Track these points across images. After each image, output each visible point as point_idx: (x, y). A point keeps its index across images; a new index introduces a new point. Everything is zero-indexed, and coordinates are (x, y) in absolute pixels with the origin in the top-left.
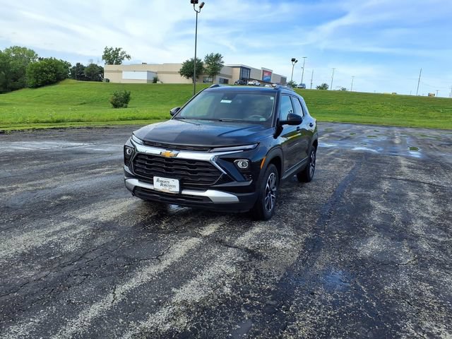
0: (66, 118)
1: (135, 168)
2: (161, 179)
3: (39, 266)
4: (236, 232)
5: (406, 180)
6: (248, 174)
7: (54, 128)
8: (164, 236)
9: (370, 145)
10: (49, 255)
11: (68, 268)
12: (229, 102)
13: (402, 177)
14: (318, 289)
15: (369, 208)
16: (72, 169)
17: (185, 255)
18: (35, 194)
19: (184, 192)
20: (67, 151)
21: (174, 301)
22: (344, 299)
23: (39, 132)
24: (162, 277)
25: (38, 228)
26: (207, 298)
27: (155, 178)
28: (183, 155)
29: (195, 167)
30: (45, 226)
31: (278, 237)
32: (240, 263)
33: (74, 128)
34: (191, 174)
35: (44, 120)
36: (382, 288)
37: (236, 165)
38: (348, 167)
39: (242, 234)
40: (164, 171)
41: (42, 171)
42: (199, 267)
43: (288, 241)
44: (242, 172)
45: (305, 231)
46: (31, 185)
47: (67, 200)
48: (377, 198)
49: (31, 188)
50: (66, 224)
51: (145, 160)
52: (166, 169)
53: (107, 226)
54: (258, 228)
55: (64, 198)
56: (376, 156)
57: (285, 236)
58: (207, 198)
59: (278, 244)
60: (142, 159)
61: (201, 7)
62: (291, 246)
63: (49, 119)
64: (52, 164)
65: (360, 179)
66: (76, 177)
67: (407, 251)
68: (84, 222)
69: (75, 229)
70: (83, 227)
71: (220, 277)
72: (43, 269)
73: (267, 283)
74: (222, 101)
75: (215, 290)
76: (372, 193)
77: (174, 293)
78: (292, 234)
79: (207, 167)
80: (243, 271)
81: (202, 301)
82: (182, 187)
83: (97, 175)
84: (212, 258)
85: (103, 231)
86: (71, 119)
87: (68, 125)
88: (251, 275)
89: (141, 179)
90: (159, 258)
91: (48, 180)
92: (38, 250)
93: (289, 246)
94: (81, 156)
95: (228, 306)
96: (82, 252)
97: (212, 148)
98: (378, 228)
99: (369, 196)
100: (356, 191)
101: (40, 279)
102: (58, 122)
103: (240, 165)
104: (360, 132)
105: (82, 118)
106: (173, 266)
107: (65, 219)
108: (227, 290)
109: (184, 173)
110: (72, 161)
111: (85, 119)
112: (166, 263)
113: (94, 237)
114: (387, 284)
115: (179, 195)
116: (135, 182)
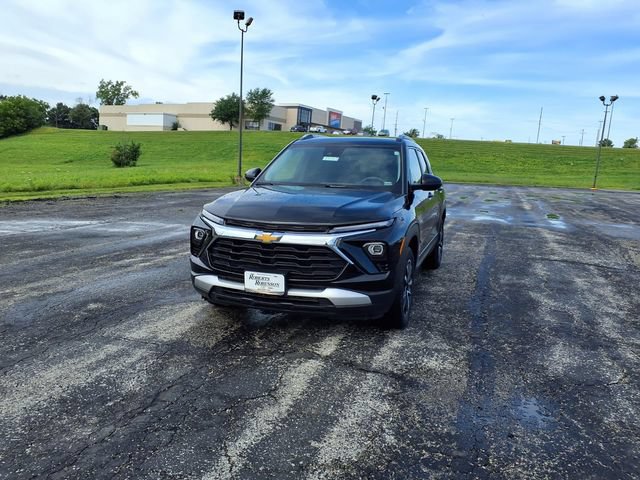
0: (52, 184)
1: (212, 258)
2: (256, 274)
3: (95, 419)
4: (367, 348)
5: (563, 261)
6: (383, 263)
7: (39, 200)
8: (266, 360)
9: (493, 213)
10: (103, 400)
11: (140, 419)
12: (336, 159)
13: (556, 258)
14: (515, 429)
15: (534, 305)
16: (89, 262)
17: (309, 388)
18: (44, 303)
19: (292, 293)
20: (70, 234)
21: (321, 462)
22: (557, 441)
23: (16, 206)
24: (288, 425)
25: (70, 356)
26: (367, 453)
27: (247, 274)
28: (289, 238)
29: (307, 256)
30: (80, 353)
31: (429, 353)
32: (392, 395)
33: (68, 199)
34: (302, 265)
35: (20, 187)
36: (601, 421)
37: (366, 251)
38: (478, 245)
39: (377, 351)
40: (260, 263)
41: (41, 265)
42: (336, 407)
43: (444, 359)
44: (375, 260)
45: (461, 343)
46: (33, 289)
47: (97, 309)
48: (537, 288)
49: (35, 294)
50: (112, 349)
51: (230, 247)
52: (263, 260)
53: (176, 348)
54: (396, 342)
55: (92, 306)
56: (509, 228)
57: (436, 350)
58: (326, 300)
59: (432, 363)
60: (222, 246)
61: (248, 24)
62: (452, 366)
63: (27, 186)
64: (53, 254)
65: (502, 261)
66: (99, 273)
67: (610, 364)
68: (140, 343)
69: (129, 355)
70: (139, 353)
71: (373, 419)
72: (102, 423)
73: (442, 424)
74: (325, 158)
75: (372, 439)
76: (526, 281)
77: (316, 449)
78: (445, 346)
79: (324, 255)
80: (402, 408)
81: (361, 459)
82: (289, 285)
83: (129, 269)
84: (349, 390)
85: (171, 356)
86: (61, 185)
87: (57, 194)
88: (414, 414)
89: (222, 276)
90: (272, 394)
91: (58, 279)
92: (83, 391)
93: (448, 366)
94: (93, 240)
95: (400, 463)
96: (152, 392)
97: (331, 227)
98: (557, 331)
99: (525, 285)
100: (505, 279)
101: (103, 440)
102: (40, 189)
103: (371, 250)
104: (472, 194)
105: (75, 184)
106: (297, 405)
107: (108, 340)
108: (390, 439)
109: (291, 264)
110: (83, 249)
111: (81, 184)
112: (286, 403)
113: (162, 367)
114: (605, 414)
115: (284, 297)
116: (213, 280)
